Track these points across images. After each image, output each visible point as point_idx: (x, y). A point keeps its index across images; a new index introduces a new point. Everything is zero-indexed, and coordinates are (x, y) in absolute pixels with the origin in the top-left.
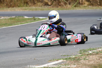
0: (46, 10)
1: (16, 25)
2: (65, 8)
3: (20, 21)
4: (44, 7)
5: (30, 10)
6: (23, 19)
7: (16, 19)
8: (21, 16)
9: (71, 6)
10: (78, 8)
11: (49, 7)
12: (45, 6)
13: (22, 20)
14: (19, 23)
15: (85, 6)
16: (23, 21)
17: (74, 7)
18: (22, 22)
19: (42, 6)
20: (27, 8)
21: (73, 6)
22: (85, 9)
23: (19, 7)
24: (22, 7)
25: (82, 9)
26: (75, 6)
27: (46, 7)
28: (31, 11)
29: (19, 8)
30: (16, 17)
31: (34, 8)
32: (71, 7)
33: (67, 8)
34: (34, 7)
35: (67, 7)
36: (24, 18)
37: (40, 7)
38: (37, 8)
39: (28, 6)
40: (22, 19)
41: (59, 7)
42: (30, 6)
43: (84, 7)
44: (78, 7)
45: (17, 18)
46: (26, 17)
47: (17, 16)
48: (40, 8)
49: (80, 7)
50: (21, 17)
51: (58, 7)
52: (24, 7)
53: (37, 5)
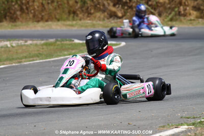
1: (60, 56)
3: (67, 49)
4: (108, 20)
5: (82, 26)
6: (71, 44)
7: (58, 45)
8: (68, 39)
9: (163, 20)
10: (177, 22)
11: (119, 20)
12: (111, 19)
13: (70, 47)
14: (66, 53)
15: (191, 20)
16: (73, 49)
17: (168, 21)
18: (71, 51)
19: (104, 20)
20: (74, 22)
21: (166, 20)
22: (191, 26)
23: (58, 20)
24: (64, 20)
25: (186, 26)
26: (171, 20)
27: (113, 21)
28: (83, 28)
29: (59, 23)
30: (57, 40)
31: (88, 23)
34: (89, 21)
36: (73, 42)
37: (100, 20)
38: (94, 22)
39: (76, 20)
40: (69, 45)
42: (80, 20)
43: (190, 22)
44: (176, 20)
45: (58, 43)
46: (76, 41)
47: (59, 39)
48: (101, 23)
49: (181, 21)
50: (66, 40)
52: (69, 20)
53: (95, 17)
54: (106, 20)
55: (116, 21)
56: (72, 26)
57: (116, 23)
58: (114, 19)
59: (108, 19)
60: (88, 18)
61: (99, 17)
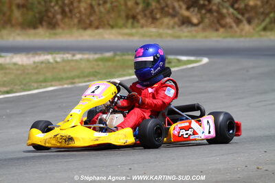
0: (186, 37)
2: (236, 32)
4: (179, 29)
5: (144, 36)
9: (254, 29)
10: (273, 33)
11: (194, 28)
12: (183, 27)
17: (260, 31)
19: (173, 27)
20: (134, 31)
21: (258, 29)
26: (265, 29)
27: (185, 30)
31: (152, 32)
32: (252, 30)
33: (243, 33)
34: (154, 30)
35: (242, 30)
37: (168, 28)
38: (161, 31)
41: (222, 30)
42: (142, 27)
44: (271, 30)
48: (170, 32)
51: (217, 30)
52: (126, 27)
53: (162, 24)
54: (177, 28)
55: (190, 28)
56: (131, 35)
57: (189, 32)
58: (187, 27)
59: (179, 26)
60: (153, 25)
61: (168, 24)
